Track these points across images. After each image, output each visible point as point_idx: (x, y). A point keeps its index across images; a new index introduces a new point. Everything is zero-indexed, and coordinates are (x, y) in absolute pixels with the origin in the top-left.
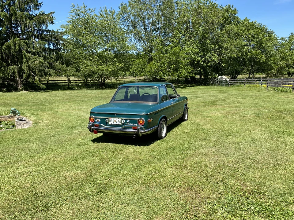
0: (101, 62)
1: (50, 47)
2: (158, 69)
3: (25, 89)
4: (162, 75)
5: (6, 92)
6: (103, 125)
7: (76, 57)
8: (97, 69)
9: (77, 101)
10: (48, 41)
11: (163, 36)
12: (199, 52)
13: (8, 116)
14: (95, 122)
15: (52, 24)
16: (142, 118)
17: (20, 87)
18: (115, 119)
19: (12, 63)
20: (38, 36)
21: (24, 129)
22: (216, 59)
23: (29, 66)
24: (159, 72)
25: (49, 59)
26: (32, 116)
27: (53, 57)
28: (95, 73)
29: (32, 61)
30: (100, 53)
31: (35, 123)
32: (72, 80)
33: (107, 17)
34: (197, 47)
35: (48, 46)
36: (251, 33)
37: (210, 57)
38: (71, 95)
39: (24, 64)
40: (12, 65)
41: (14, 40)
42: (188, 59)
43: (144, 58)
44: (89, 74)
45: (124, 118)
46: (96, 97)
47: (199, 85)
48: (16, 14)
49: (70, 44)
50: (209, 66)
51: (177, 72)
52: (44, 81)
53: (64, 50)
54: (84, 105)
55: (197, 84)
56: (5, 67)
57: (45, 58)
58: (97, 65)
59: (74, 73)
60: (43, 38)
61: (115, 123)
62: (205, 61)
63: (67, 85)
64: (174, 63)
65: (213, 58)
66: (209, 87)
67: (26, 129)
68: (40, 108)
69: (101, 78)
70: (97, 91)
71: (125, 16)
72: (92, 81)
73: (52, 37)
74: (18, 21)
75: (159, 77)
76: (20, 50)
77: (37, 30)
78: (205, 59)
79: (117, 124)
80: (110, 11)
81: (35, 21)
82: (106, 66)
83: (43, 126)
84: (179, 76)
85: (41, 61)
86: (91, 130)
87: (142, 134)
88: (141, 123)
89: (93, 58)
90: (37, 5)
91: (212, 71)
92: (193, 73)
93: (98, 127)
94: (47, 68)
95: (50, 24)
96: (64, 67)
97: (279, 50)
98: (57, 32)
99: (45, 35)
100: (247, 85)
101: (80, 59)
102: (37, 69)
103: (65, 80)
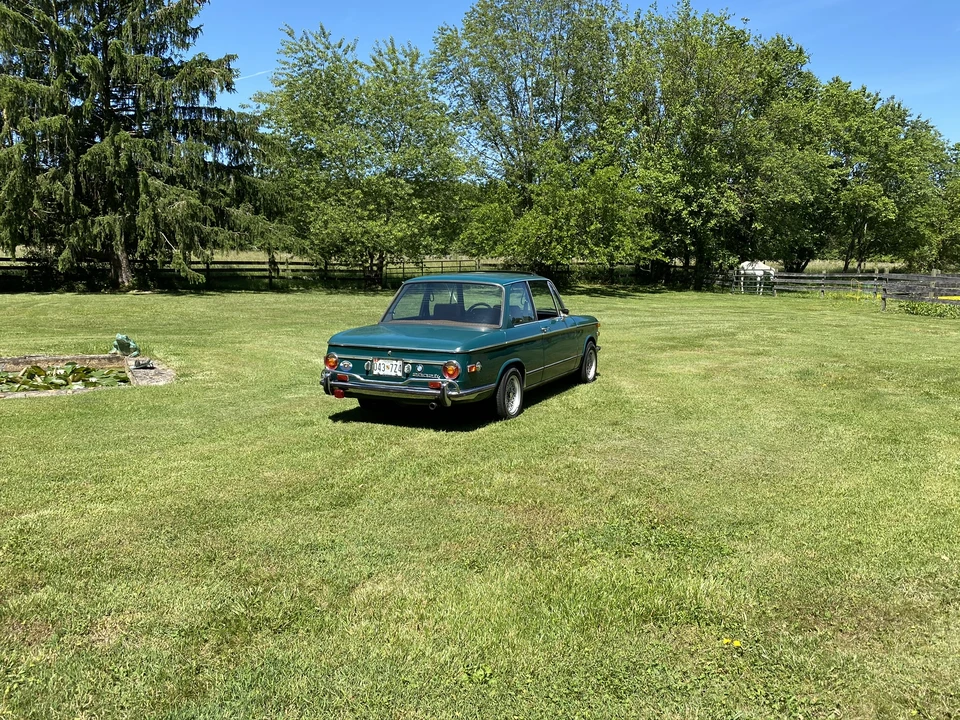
0: (372, 211)
1: (220, 161)
2: (549, 235)
3: (142, 286)
4: (559, 254)
5: (84, 292)
6: (358, 377)
7: (298, 192)
8: (360, 230)
9: (295, 323)
10: (215, 142)
11: (569, 130)
12: (683, 183)
13: (107, 355)
14: (339, 368)
15: (228, 90)
16: (455, 362)
17: (126, 278)
18: (387, 363)
19: (105, 208)
20: (185, 126)
21: (156, 387)
22: (733, 208)
23: (155, 217)
24: (550, 243)
25: (215, 197)
26: (173, 358)
27: (228, 192)
28: (353, 243)
29: (166, 201)
30: (369, 182)
31: (182, 374)
32: (282, 263)
33: (395, 72)
34: (675, 168)
35: (215, 156)
36: (851, 126)
37: (717, 202)
38: (279, 306)
39: (144, 210)
40: (105, 213)
41: (116, 138)
42: (643, 204)
43: (505, 198)
44: (334, 245)
45: (411, 361)
46: (353, 315)
47: (680, 290)
48: (123, 59)
49: (281, 152)
50: (712, 230)
51: (608, 246)
52: (198, 263)
53: (261, 170)
54: (316, 335)
55: (674, 285)
56: (84, 218)
57: (203, 195)
58: (361, 218)
59: (290, 240)
60: (199, 133)
61: (388, 372)
62: (699, 211)
63: (265, 277)
64: (597, 216)
65: (724, 204)
66: (709, 295)
67: (161, 387)
68: (192, 338)
69: (372, 257)
70: (356, 297)
71: (451, 67)
72: (343, 268)
73: (226, 128)
74: (127, 80)
75: (551, 259)
76: (132, 168)
77: (183, 108)
78: (701, 206)
79: (393, 374)
80: (404, 51)
81: (178, 83)
82: (386, 222)
83: (204, 381)
84: (611, 258)
85: (193, 201)
86: (329, 390)
87: (453, 401)
88: (451, 372)
89: (349, 198)
90: (186, 33)
91: (721, 245)
92: (660, 249)
93: (346, 381)
94: (208, 222)
95: (222, 89)
96: (261, 222)
97: (950, 184)
98: (241, 115)
99: (206, 125)
100: (831, 294)
101: (309, 198)
102: (181, 227)
103: (258, 263)
